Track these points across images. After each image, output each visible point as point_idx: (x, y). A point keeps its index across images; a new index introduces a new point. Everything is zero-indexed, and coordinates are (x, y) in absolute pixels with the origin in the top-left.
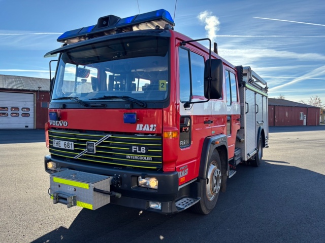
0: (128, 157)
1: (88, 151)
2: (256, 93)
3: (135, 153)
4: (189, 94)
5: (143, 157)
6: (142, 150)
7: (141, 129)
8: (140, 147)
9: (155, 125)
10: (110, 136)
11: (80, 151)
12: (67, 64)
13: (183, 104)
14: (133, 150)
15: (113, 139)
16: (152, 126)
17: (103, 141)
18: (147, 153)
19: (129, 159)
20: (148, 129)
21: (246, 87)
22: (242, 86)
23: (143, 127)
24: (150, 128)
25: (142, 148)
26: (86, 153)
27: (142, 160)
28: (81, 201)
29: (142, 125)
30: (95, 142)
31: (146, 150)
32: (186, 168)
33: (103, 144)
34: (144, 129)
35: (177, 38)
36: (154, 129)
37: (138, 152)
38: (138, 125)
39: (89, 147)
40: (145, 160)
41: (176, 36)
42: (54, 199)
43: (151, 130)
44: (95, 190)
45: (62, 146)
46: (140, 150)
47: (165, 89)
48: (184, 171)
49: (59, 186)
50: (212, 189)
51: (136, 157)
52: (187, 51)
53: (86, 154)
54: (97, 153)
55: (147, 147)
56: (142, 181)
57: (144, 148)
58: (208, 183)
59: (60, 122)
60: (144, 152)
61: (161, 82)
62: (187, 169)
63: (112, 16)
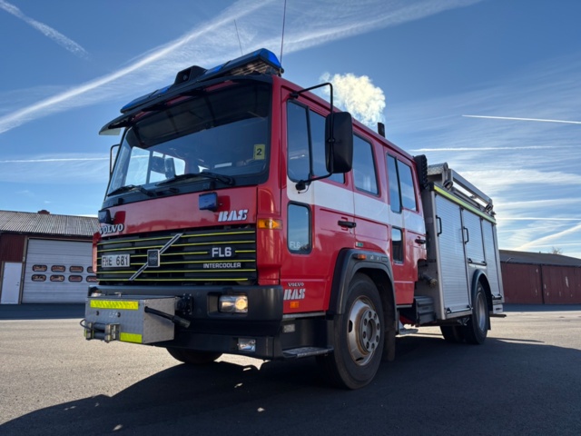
0: (206, 266)
1: (149, 264)
2: (462, 208)
3: (217, 258)
4: (309, 172)
5: (228, 265)
6: (226, 252)
7: (225, 219)
8: (223, 246)
9: (246, 211)
10: (180, 235)
11: (137, 268)
12: (135, 148)
13: (295, 184)
14: (214, 253)
15: (185, 240)
16: (241, 212)
17: (171, 245)
18: (235, 257)
19: (207, 269)
20: (235, 218)
21: (435, 191)
22: (428, 188)
23: (228, 216)
24: (238, 215)
25: (226, 248)
26: (148, 269)
27: (227, 268)
28: (126, 332)
29: (226, 213)
30: (159, 248)
31: (233, 251)
32: (301, 287)
33: (170, 250)
34: (230, 219)
35: (283, 87)
36: (243, 216)
37: (221, 256)
38: (221, 214)
39: (151, 258)
40: (230, 268)
41: (281, 84)
42: (87, 332)
43: (240, 218)
44: (147, 310)
45: (114, 265)
46: (223, 252)
47: (262, 157)
48: (296, 291)
49: (98, 313)
50: (360, 341)
51: (217, 265)
52: (304, 110)
53: (146, 270)
54: (162, 267)
55: (234, 247)
56: (226, 304)
57: (230, 248)
58: (350, 330)
59: (113, 226)
60: (230, 255)
61: (257, 147)
62: (304, 290)
63: (195, 68)
